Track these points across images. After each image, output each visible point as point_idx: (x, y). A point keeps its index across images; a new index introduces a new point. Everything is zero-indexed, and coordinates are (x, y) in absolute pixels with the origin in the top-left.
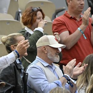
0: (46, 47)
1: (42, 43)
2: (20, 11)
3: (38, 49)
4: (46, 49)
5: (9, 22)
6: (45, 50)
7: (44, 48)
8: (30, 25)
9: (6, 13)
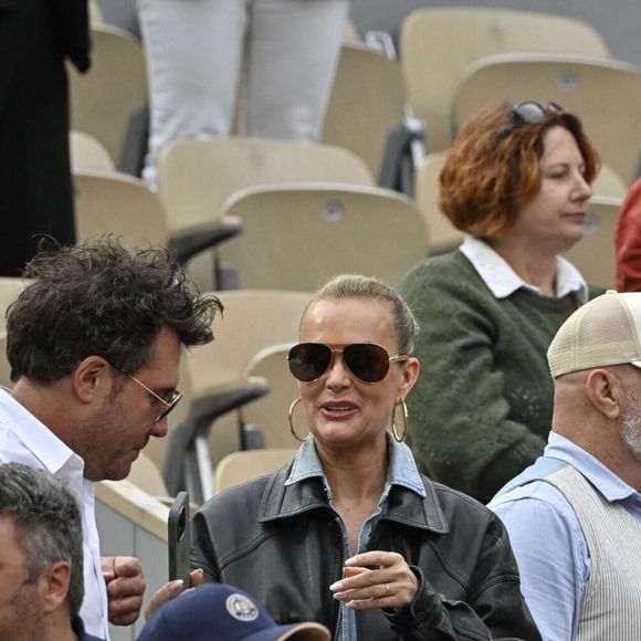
0: (611, 377)
1: (586, 348)
2: (414, 124)
3: (559, 387)
4: (615, 391)
5: (336, 200)
6: (609, 395)
7: (601, 384)
8: (497, 217)
9: (309, 136)
